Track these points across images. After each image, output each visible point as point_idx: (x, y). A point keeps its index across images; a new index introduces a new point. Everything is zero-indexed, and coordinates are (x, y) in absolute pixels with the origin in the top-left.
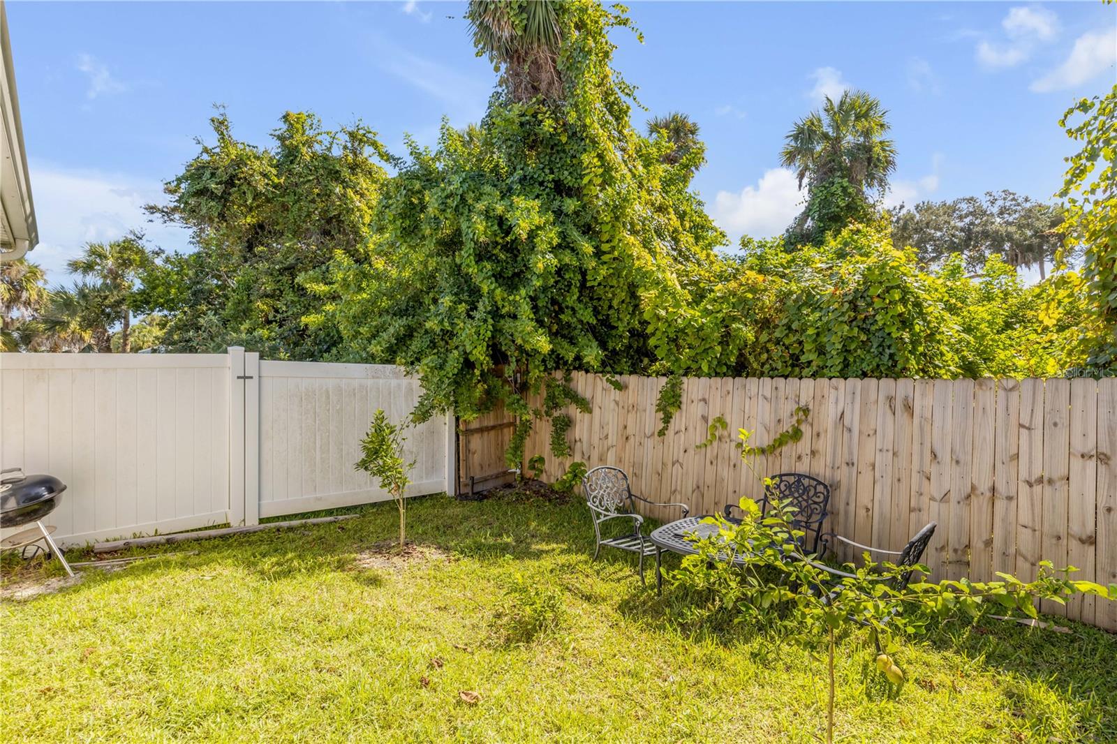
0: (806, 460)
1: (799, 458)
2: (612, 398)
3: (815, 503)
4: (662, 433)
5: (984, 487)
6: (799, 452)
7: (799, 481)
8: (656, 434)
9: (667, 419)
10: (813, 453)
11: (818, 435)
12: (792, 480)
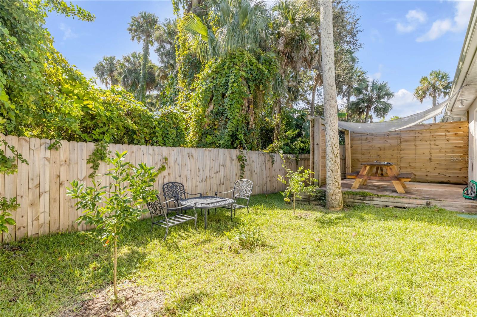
0: (167, 177)
1: (165, 177)
2: (42, 156)
3: (181, 190)
4: (91, 176)
5: (208, 176)
6: (164, 175)
7: (173, 184)
8: (87, 177)
9: (96, 167)
10: (169, 174)
11: (170, 167)
12: (171, 185)
